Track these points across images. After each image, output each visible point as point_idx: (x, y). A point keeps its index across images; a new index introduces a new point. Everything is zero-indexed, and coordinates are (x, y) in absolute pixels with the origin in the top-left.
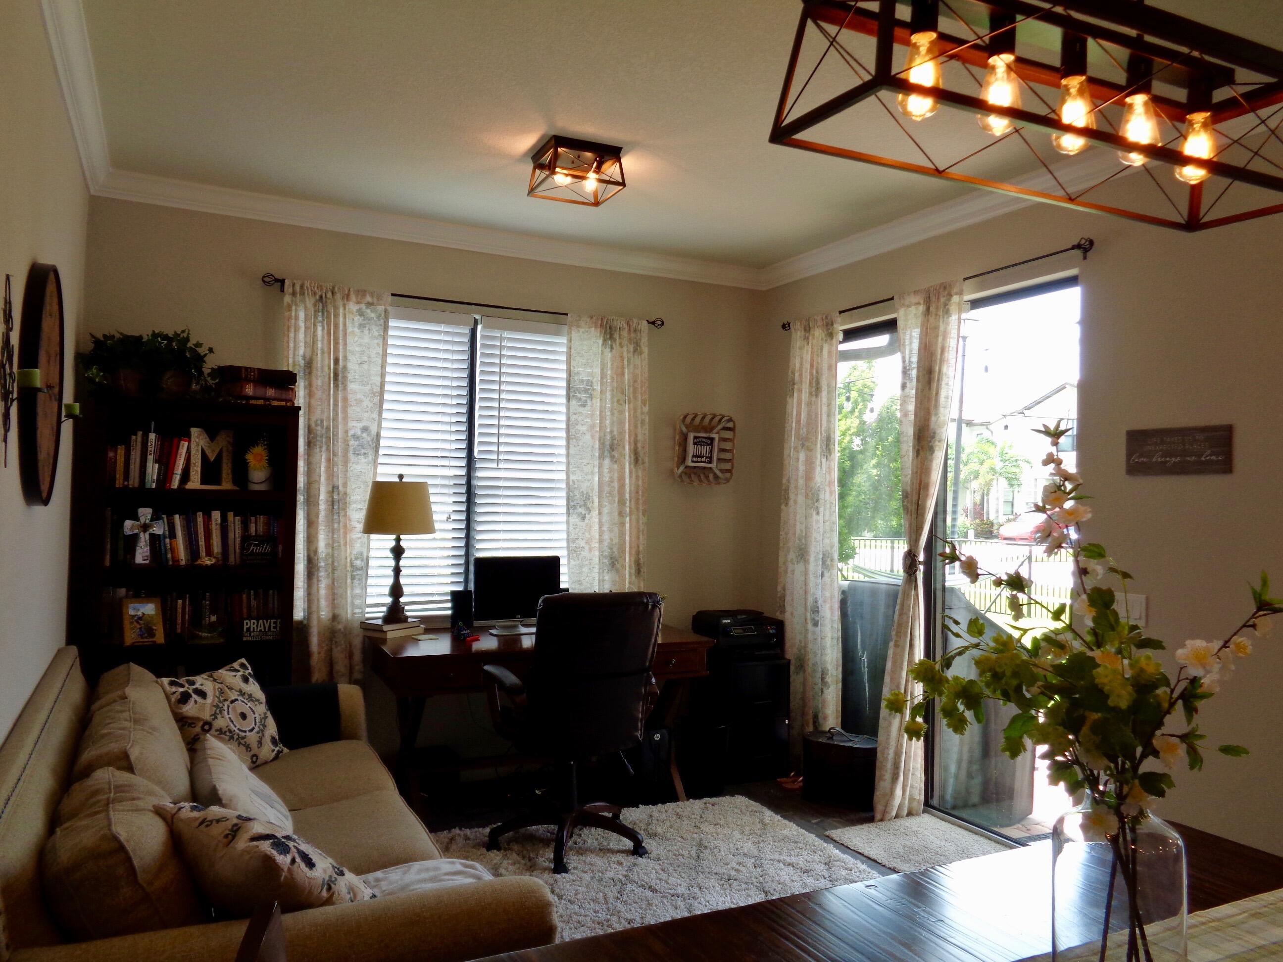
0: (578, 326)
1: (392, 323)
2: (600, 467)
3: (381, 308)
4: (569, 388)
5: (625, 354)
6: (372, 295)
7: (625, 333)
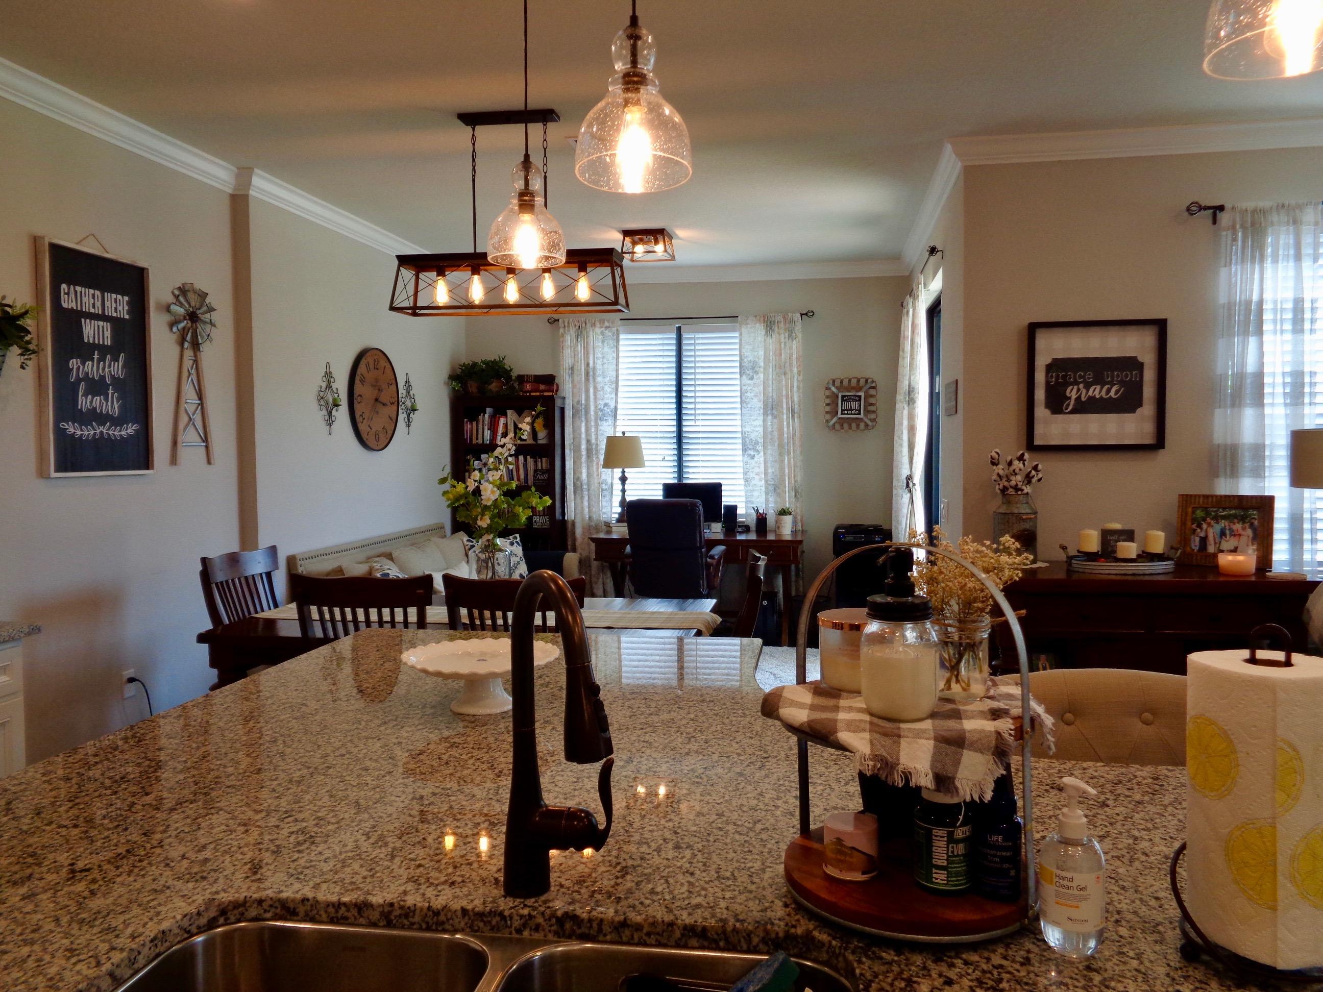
0: (747, 324)
1: (621, 337)
2: (764, 421)
3: (614, 329)
4: (741, 367)
5: (782, 340)
6: (608, 321)
7: (782, 325)
